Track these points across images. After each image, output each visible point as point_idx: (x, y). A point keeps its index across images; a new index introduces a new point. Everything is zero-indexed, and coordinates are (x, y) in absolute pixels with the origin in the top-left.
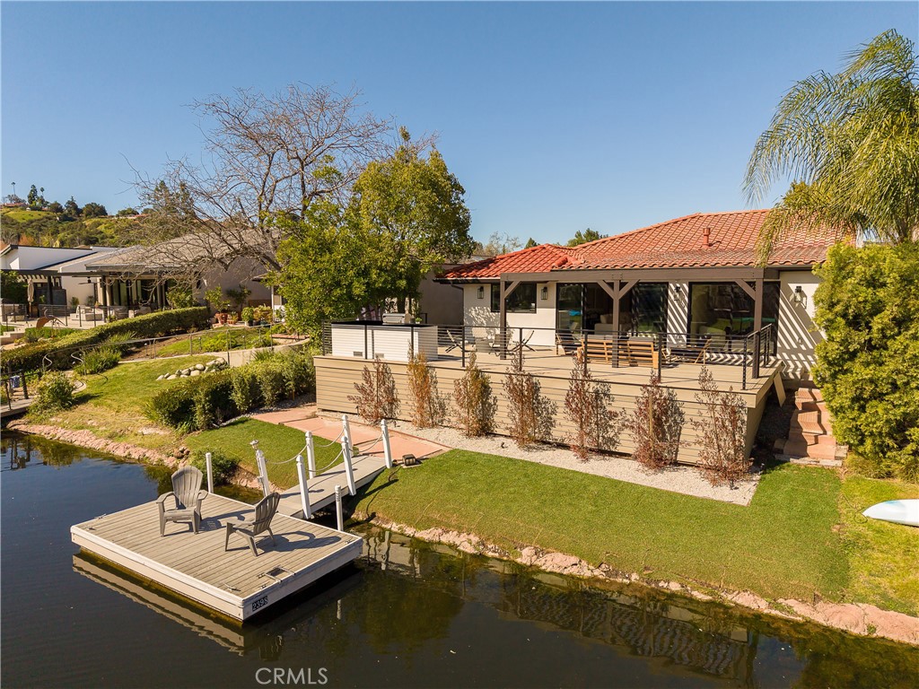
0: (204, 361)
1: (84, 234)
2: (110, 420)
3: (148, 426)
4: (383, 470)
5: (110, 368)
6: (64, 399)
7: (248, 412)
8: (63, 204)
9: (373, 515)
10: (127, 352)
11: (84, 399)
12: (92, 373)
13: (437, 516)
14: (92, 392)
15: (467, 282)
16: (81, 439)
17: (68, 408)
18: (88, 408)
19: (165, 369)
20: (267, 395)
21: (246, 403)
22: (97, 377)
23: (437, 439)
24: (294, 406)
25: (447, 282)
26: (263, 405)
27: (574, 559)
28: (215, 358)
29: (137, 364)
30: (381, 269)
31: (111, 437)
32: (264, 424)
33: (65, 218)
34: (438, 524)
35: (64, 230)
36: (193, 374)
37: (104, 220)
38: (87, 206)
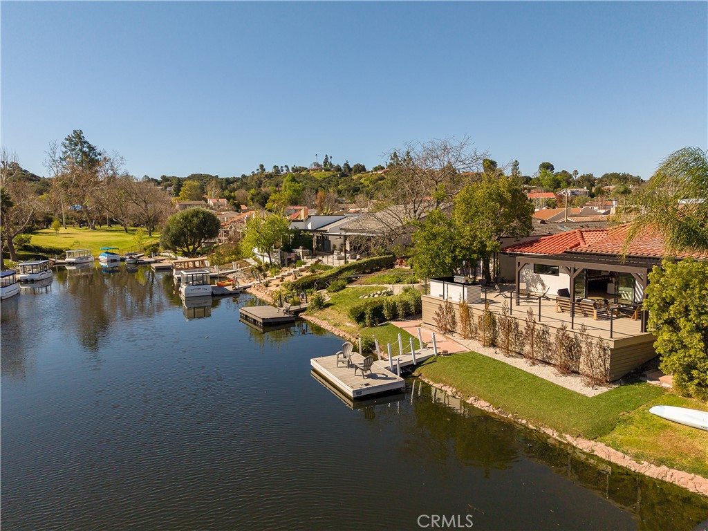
0: (382, 289)
1: (353, 185)
2: (336, 317)
3: (349, 322)
4: (433, 355)
5: (342, 289)
6: (320, 305)
7: (390, 320)
8: (342, 166)
9: (421, 375)
10: (350, 281)
11: (328, 305)
12: (334, 292)
13: (444, 379)
14: (331, 302)
15: (517, 255)
16: (324, 325)
17: (321, 309)
18: (328, 310)
19: (364, 292)
20: (400, 313)
21: (389, 316)
22: (336, 294)
23: (468, 345)
24: (413, 319)
25: (507, 254)
26: (398, 317)
27: (488, 404)
28: (386, 288)
29: (353, 288)
30: (463, 248)
31: (335, 325)
32: (395, 327)
33: (343, 175)
34: (443, 382)
35: (341, 183)
36: (376, 296)
37: (364, 175)
38: (355, 166)
